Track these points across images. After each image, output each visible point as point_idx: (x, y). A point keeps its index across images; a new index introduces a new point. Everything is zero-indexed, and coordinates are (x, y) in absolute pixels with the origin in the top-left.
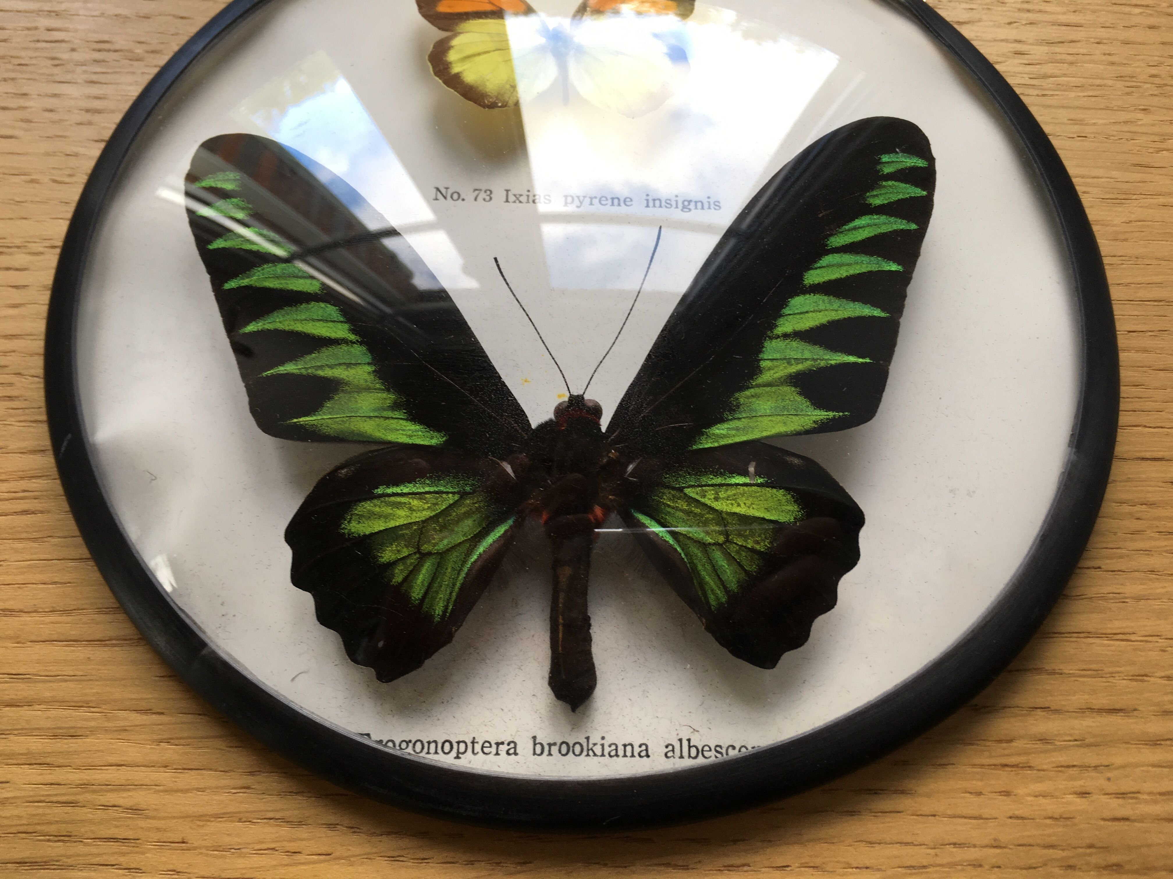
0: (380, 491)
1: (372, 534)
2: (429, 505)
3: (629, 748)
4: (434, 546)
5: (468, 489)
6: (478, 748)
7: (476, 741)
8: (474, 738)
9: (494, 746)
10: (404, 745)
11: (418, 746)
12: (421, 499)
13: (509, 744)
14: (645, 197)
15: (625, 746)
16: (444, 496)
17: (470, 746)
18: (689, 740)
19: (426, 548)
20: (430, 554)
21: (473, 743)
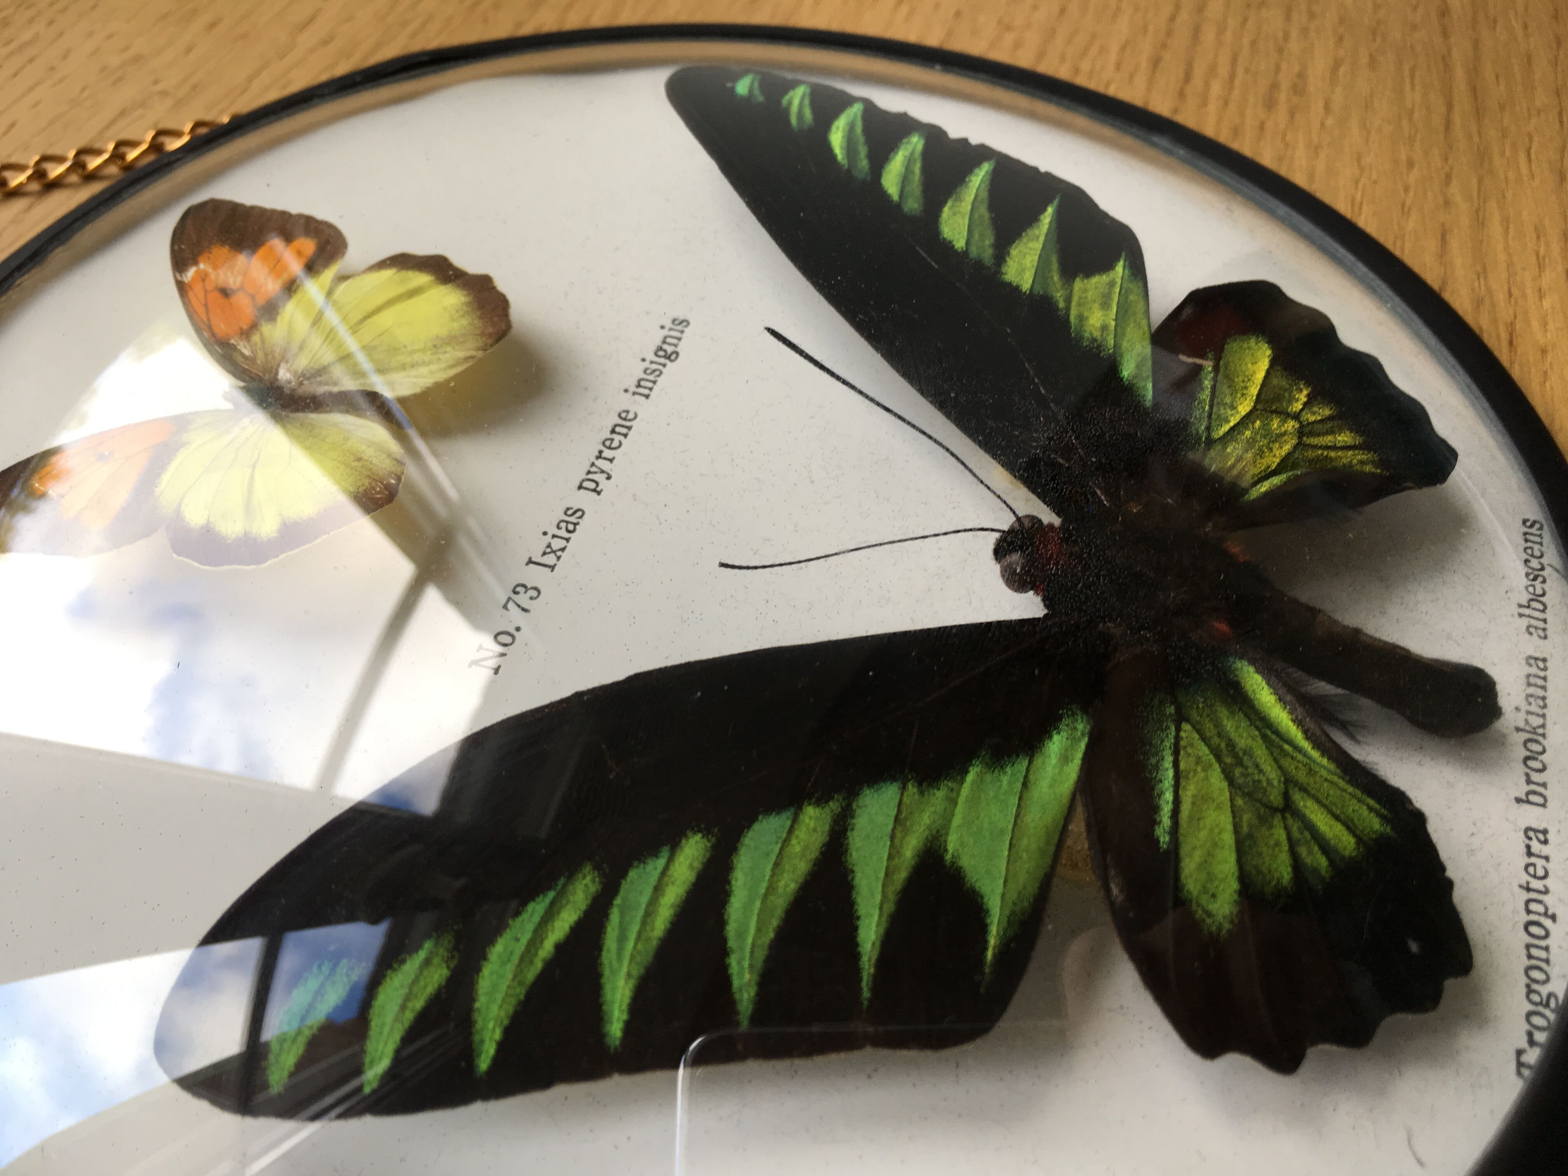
0: (1164, 839)
1: (1243, 877)
2: (1199, 769)
3: (1532, 680)
4: (1273, 786)
5: (1171, 710)
6: (1536, 884)
7: (1525, 885)
8: (1521, 886)
9: (1533, 860)
10: (1536, 998)
11: (1536, 974)
12: (1187, 778)
13: (1530, 839)
14: (629, 395)
15: (1529, 684)
16: (1182, 743)
17: (1533, 895)
18: (1520, 606)
19: (1275, 797)
20: (1286, 796)
21: (1528, 889)
